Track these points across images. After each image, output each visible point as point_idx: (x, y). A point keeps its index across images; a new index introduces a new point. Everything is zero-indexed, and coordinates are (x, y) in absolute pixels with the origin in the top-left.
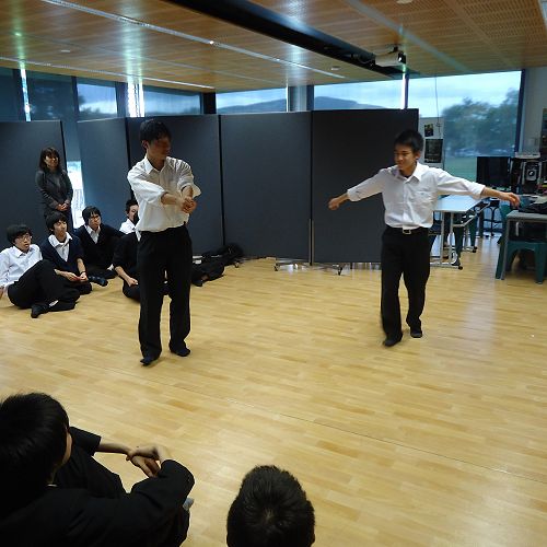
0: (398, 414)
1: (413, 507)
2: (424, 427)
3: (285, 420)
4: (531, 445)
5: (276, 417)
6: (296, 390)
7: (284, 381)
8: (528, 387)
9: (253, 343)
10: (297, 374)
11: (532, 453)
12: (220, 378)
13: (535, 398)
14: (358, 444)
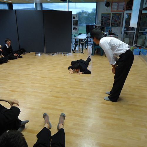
0: (71, 88)
1: (76, 107)
2: (77, 90)
3: (43, 92)
4: (101, 91)
5: (40, 91)
6: (45, 84)
7: (41, 83)
8: (100, 79)
9: (31, 74)
10: (44, 81)
11: (101, 93)
12: (24, 83)
13: (101, 81)
14: (62, 95)
